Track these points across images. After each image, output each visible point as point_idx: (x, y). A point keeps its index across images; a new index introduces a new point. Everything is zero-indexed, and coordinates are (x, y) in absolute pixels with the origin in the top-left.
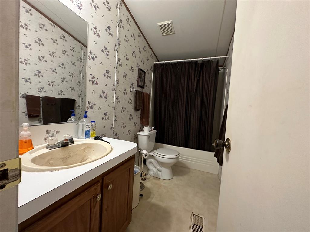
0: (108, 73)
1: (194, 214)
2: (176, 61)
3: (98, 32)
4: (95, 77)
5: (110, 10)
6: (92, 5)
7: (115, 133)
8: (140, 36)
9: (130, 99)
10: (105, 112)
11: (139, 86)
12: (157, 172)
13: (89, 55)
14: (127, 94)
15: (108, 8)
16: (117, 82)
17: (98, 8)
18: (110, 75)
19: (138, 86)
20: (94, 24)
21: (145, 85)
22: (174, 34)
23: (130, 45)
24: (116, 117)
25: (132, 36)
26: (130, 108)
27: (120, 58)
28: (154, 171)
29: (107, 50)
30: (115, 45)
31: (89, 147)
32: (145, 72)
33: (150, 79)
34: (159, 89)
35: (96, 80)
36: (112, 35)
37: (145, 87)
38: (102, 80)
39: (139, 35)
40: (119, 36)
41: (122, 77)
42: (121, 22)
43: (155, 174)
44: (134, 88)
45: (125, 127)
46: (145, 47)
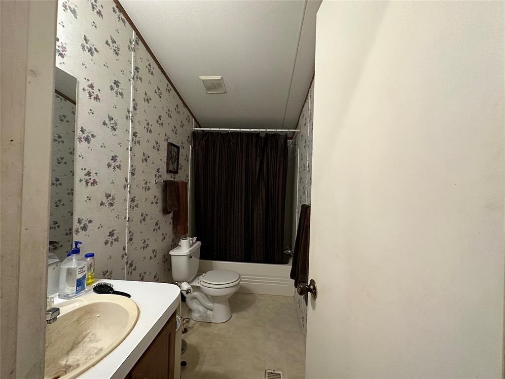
0: (115, 161)
1: (270, 371)
2: (228, 129)
3: (96, 92)
4: (91, 171)
5: (117, 54)
6: (86, 48)
7: (130, 262)
8: (169, 91)
9: (155, 197)
10: (111, 231)
11: (169, 171)
12: (205, 313)
13: (79, 135)
14: (149, 189)
15: (115, 50)
16: (132, 173)
17: (95, 52)
18: (120, 163)
19: (167, 172)
20: (88, 80)
21: (179, 167)
22: (224, 93)
23: (153, 107)
24: (131, 234)
25: (156, 92)
26: (155, 211)
27: (137, 131)
28: (199, 312)
29: (113, 122)
30: (128, 111)
31: (90, 312)
32: (178, 148)
33: (187, 156)
34: (202, 171)
35: (93, 176)
36: (121, 94)
37: (179, 171)
38: (104, 176)
39: (168, 88)
40: (134, 95)
41: (141, 161)
42: (138, 72)
43: (203, 316)
44: (160, 176)
45: (146, 247)
46: (177, 106)
